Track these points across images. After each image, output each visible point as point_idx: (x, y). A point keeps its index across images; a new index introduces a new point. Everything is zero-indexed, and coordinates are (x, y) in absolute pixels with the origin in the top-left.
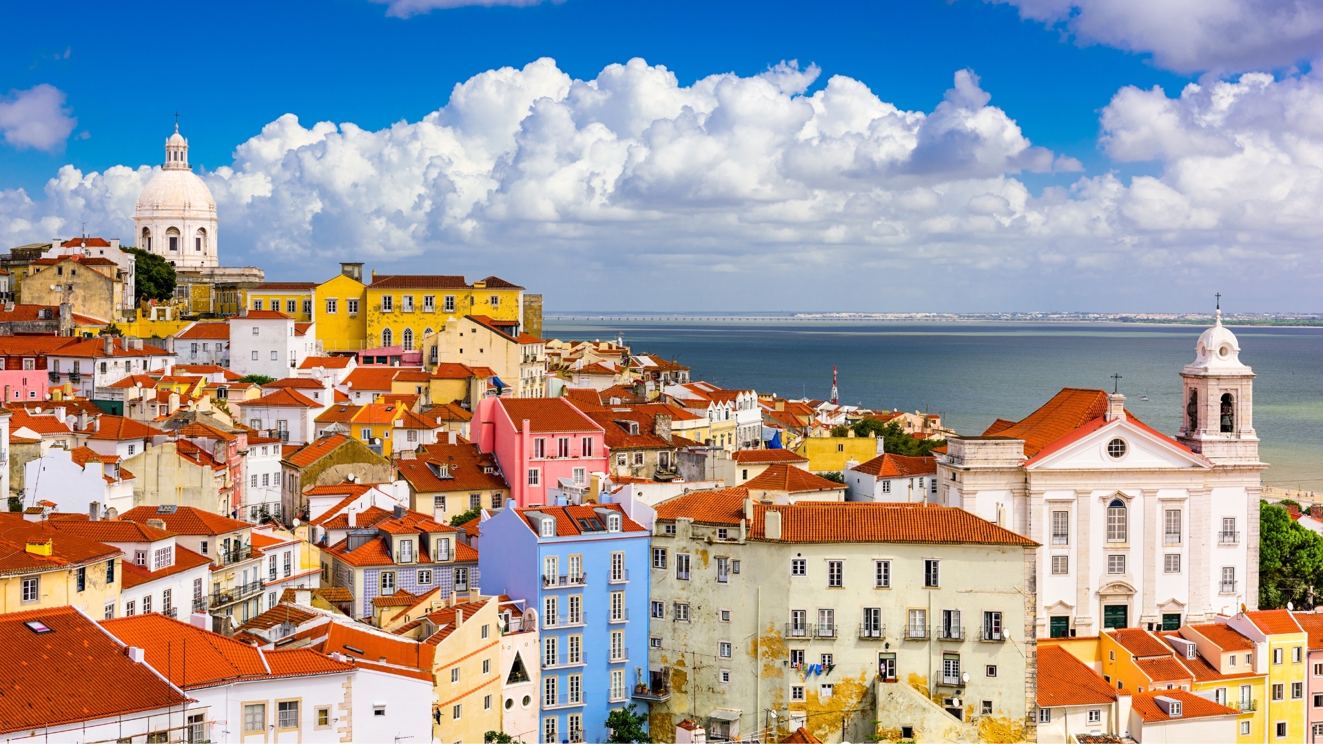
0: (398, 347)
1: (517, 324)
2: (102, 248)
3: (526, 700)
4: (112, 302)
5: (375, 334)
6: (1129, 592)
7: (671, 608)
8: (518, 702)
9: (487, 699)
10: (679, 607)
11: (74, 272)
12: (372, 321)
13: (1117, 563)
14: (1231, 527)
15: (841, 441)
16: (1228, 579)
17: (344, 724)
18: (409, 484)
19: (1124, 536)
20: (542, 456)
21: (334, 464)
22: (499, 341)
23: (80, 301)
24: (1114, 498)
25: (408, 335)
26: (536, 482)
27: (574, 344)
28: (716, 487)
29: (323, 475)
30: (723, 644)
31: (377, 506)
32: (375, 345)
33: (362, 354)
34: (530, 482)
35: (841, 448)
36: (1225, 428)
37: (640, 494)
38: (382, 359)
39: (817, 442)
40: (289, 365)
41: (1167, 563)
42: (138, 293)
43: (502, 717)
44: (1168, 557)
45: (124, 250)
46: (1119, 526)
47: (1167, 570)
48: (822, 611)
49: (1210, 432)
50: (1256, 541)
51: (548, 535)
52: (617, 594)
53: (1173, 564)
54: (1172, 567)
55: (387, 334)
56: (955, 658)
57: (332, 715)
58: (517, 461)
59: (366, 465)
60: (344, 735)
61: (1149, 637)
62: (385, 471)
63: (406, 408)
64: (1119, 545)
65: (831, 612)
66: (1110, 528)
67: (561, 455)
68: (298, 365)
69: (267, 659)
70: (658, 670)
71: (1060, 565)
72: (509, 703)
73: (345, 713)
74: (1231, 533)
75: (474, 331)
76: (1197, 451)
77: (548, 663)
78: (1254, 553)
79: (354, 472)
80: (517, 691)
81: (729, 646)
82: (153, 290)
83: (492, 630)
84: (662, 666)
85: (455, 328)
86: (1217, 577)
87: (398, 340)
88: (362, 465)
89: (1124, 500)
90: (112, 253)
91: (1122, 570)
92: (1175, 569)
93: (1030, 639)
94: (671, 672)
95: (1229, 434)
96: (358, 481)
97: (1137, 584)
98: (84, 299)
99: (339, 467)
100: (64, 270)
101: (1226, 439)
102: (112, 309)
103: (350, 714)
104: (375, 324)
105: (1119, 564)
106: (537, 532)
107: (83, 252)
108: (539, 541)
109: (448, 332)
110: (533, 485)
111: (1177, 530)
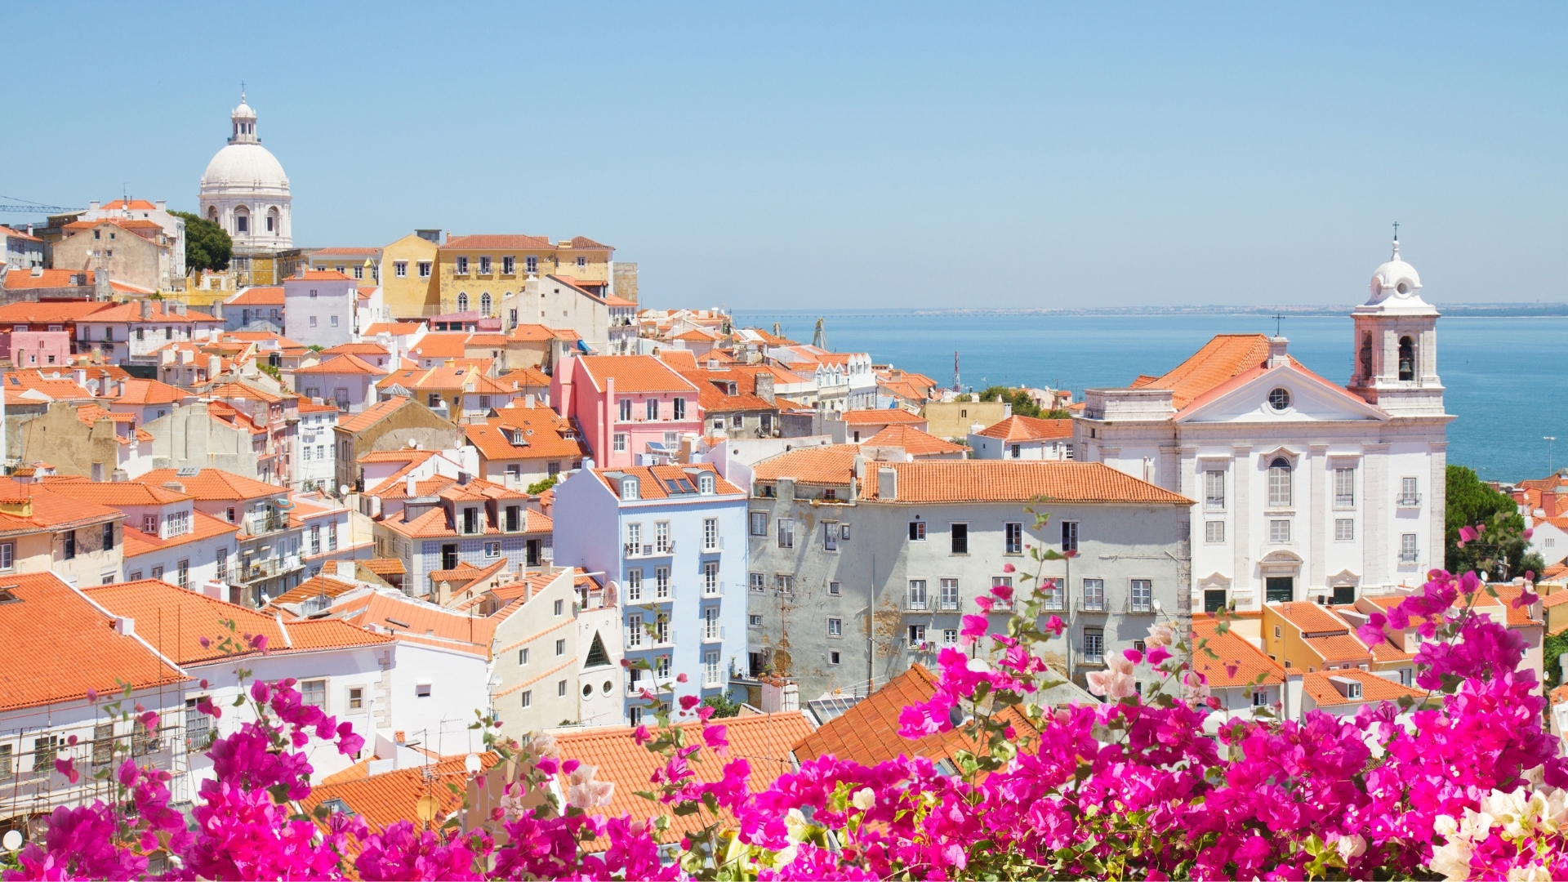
0: (474, 313)
1: (605, 286)
2: (146, 211)
3: (607, 686)
4: (157, 269)
5: (449, 298)
6: (1294, 561)
7: (772, 580)
8: (597, 688)
9: (562, 684)
10: (782, 579)
11: (113, 236)
12: (446, 285)
13: (1280, 526)
14: (1412, 489)
15: (964, 406)
16: (1409, 548)
17: (382, 706)
18: (478, 451)
19: (1289, 499)
20: (628, 418)
21: (393, 428)
22: (585, 301)
23: (120, 268)
24: (1276, 456)
25: (486, 300)
26: (622, 447)
27: (671, 313)
28: (823, 443)
29: (380, 441)
30: (831, 621)
31: (441, 473)
32: (449, 310)
33: (433, 320)
34: (615, 448)
35: (964, 413)
36: (1404, 376)
37: (736, 452)
38: (456, 326)
39: (938, 408)
40: (351, 332)
41: (1338, 529)
42: (190, 262)
43: (579, 706)
44: (1339, 521)
45: (173, 214)
46: (1282, 488)
47: (1338, 537)
48: (944, 581)
49: (1387, 378)
50: (1441, 503)
51: (631, 498)
52: (710, 564)
53: (1345, 530)
54: (1344, 534)
55: (463, 300)
56: (1098, 632)
57: (366, 697)
58: (601, 424)
59: (430, 430)
60: (381, 719)
61: (1320, 611)
62: (451, 437)
63: (479, 372)
64: (1282, 510)
65: (955, 581)
66: (1272, 490)
67: (649, 418)
68: (362, 332)
69: (289, 631)
70: (758, 652)
71: (1215, 531)
72: (587, 690)
73: (382, 693)
74: (1412, 495)
75: (557, 291)
76: (1372, 402)
77: (633, 643)
78: (1438, 518)
79: (417, 439)
80: (597, 675)
81: (839, 622)
82: (207, 259)
83: (567, 608)
84: (763, 646)
85: (536, 288)
86: (1396, 546)
87: (475, 306)
88: (424, 429)
89: (1288, 458)
90: (159, 217)
91: (1287, 536)
92: (1347, 536)
93: (1183, 611)
94: (773, 654)
95: (1409, 382)
96: (420, 447)
97: (1303, 554)
98: (126, 266)
99: (398, 432)
100: (101, 234)
101: (1405, 388)
102: (158, 276)
103: (389, 694)
104: (449, 288)
105: (1283, 530)
106: (618, 495)
107: (125, 215)
108: (621, 504)
109: (529, 293)
110: (619, 451)
111: (1349, 492)
